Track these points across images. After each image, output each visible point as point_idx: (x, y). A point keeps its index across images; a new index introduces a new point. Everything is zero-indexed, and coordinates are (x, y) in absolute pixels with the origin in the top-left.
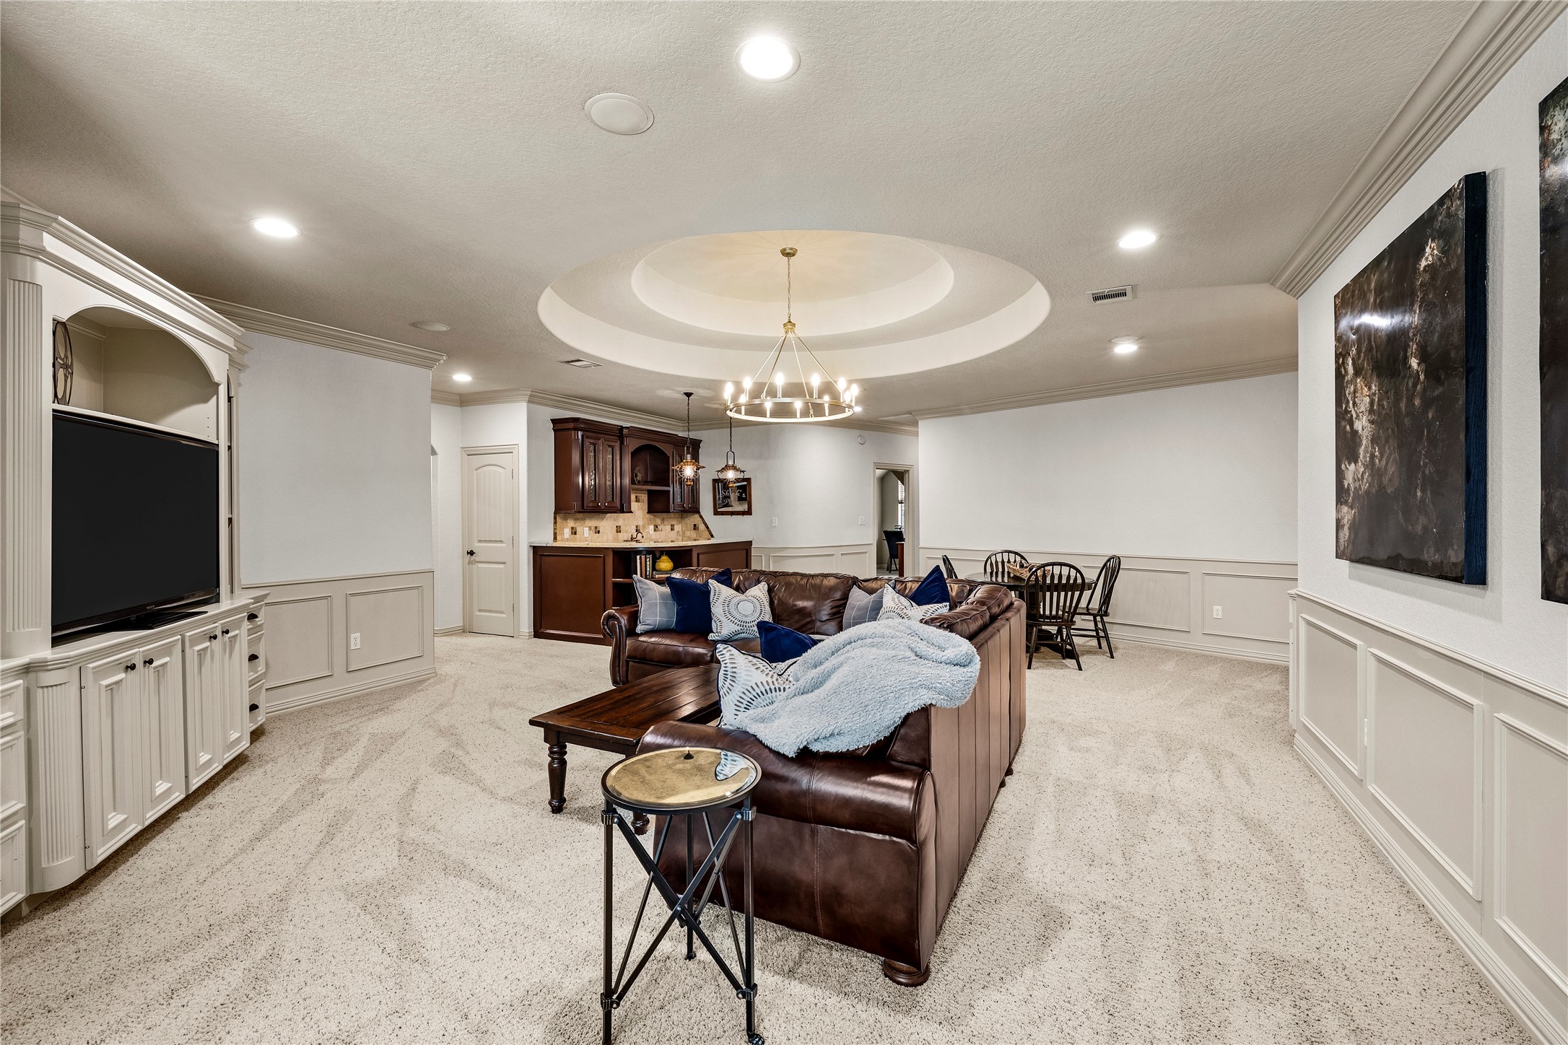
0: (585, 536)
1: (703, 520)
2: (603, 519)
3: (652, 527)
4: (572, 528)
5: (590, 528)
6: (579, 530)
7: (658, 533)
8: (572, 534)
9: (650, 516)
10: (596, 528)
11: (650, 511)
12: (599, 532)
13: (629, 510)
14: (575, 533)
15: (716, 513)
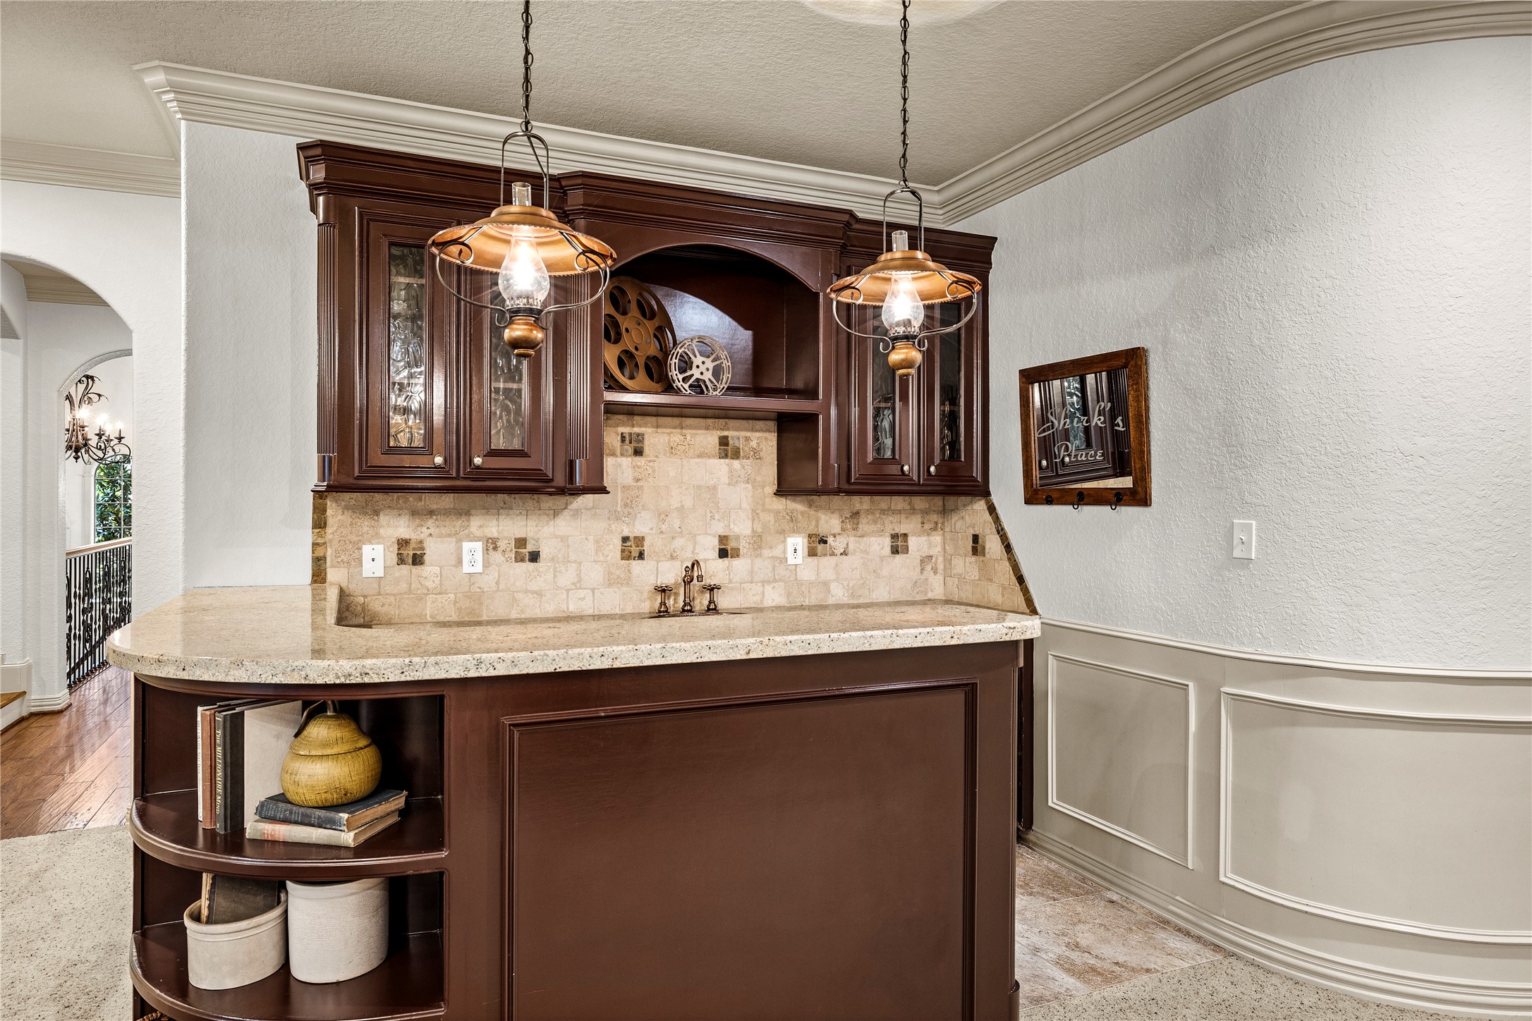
0: (467, 568)
1: (997, 520)
2: (556, 513)
3: (798, 542)
4: (403, 543)
5: (492, 544)
6: (436, 549)
7: (827, 562)
8: (401, 561)
9: (795, 506)
10: (521, 543)
11: (783, 490)
12: (534, 557)
13: (596, 484)
14: (418, 560)
15: (1034, 496)
